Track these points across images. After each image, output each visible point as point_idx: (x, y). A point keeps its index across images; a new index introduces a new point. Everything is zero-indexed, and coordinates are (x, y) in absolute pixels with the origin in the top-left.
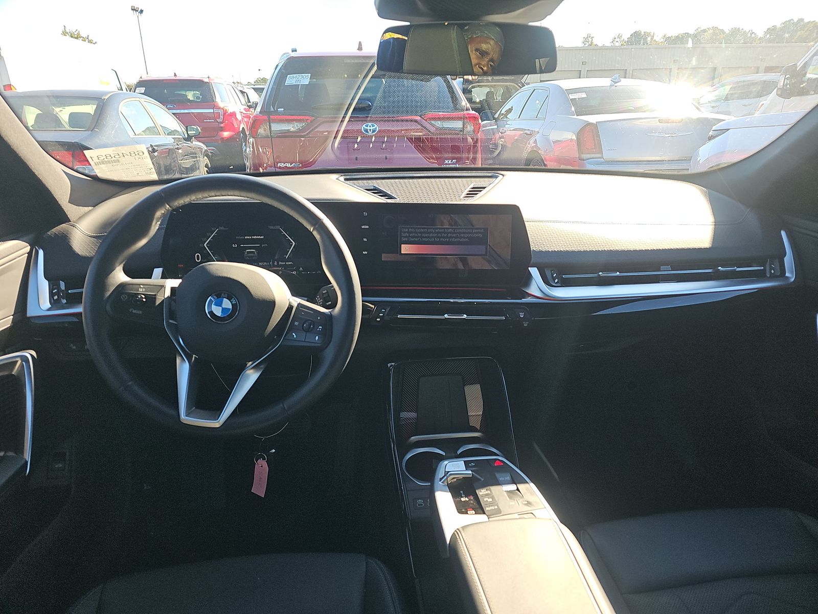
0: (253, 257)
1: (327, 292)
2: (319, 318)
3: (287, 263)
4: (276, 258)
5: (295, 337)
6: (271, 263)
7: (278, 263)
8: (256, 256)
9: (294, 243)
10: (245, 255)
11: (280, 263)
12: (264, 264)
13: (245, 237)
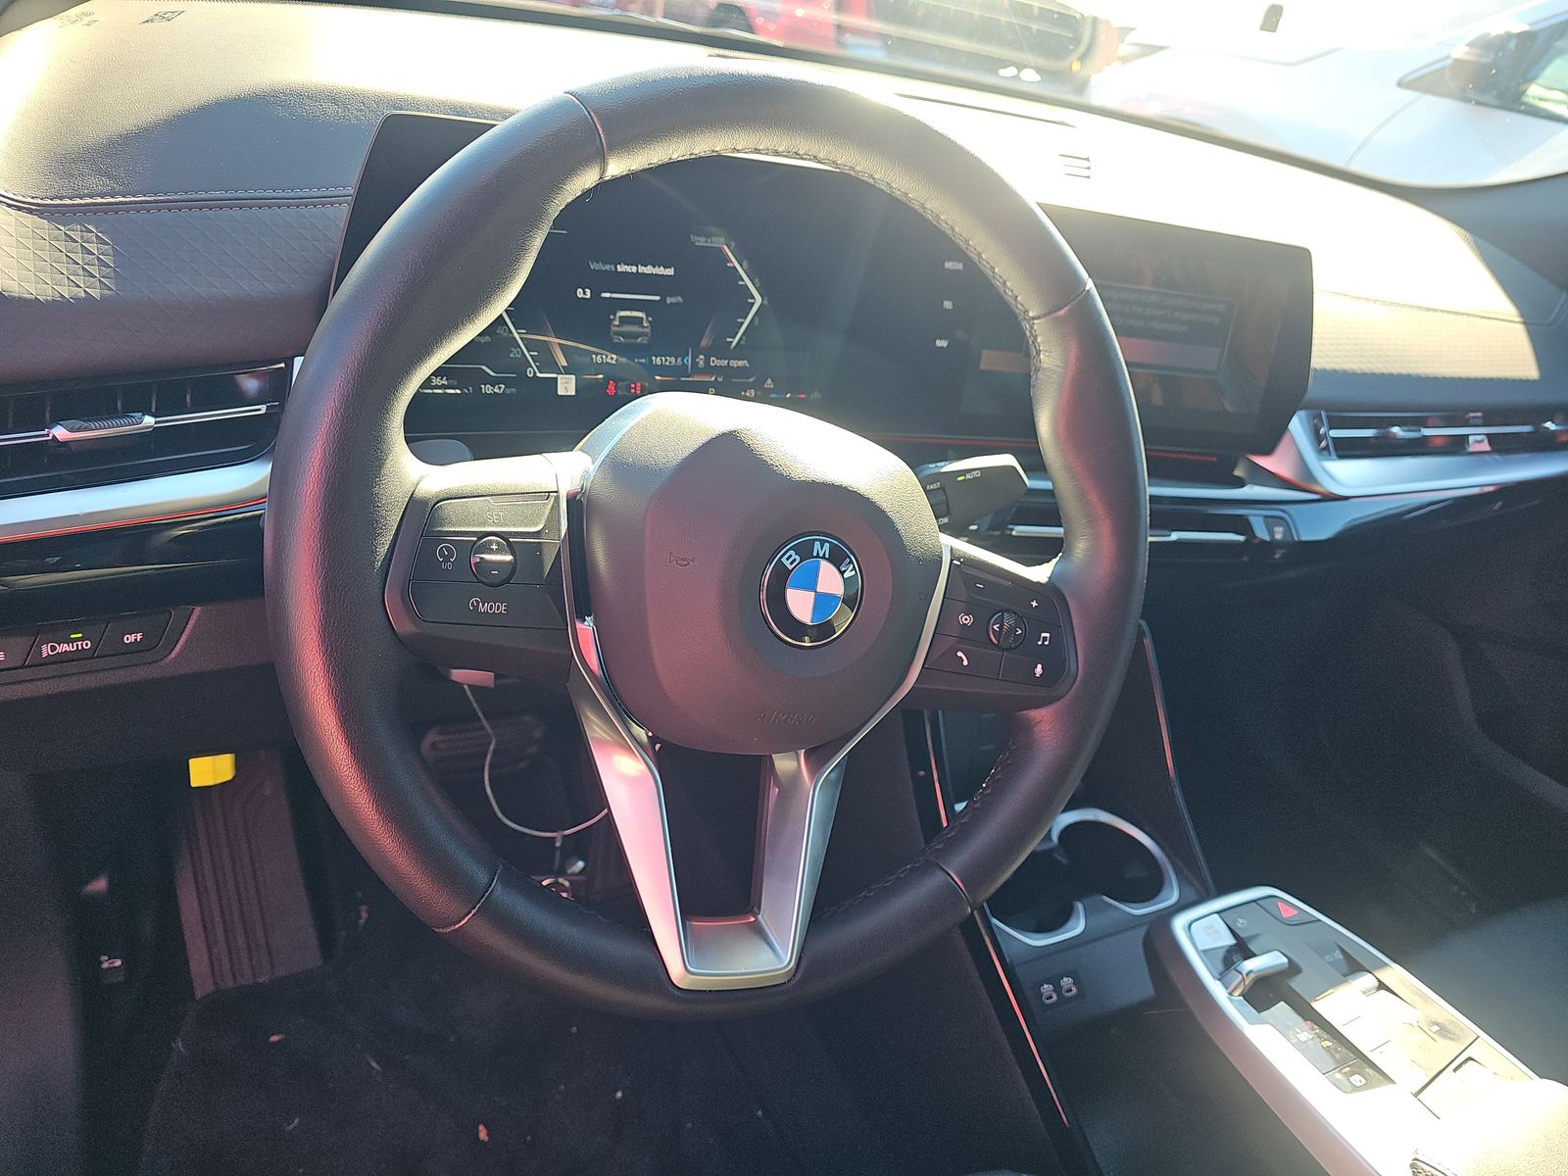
0: (637, 336)
1: (942, 488)
2: (1034, 604)
3: (734, 363)
4: (704, 343)
5: (965, 663)
6: (688, 360)
7: (707, 361)
8: (645, 334)
9: (759, 300)
10: (614, 329)
11: (714, 362)
12: (666, 360)
13: (616, 268)
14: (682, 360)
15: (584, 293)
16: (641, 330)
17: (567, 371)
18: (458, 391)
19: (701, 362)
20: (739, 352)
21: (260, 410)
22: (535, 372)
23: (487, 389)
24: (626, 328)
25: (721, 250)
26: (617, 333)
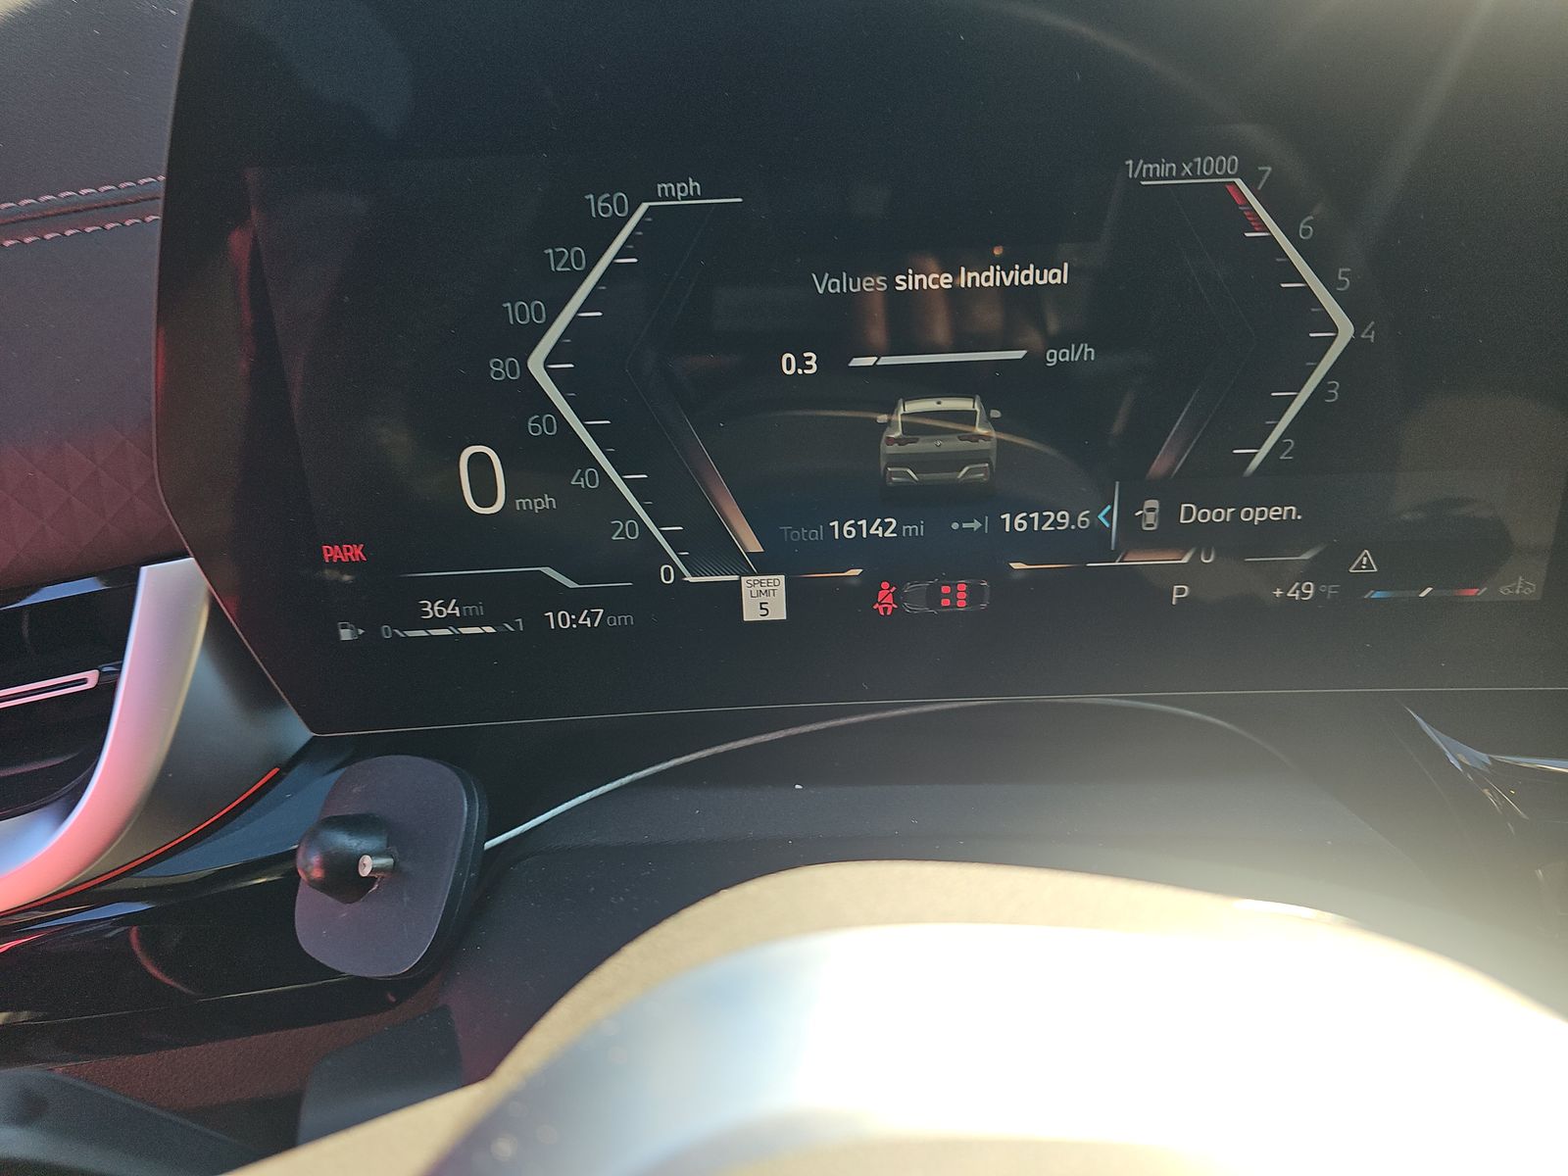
0: (956, 461)
3: (1254, 515)
4: (1160, 465)
6: (1110, 517)
7: (1168, 514)
8: (981, 456)
9: (1345, 330)
10: (890, 449)
11: (1192, 514)
12: (1043, 520)
13: (892, 284)
14: (1093, 516)
15: (802, 363)
16: (965, 445)
17: (763, 565)
18: (489, 630)
19: (1151, 518)
20: (1272, 483)
21: (84, 681)
22: (679, 574)
23: (560, 620)
24: (924, 445)
25: (1222, 197)
26: (898, 461)
